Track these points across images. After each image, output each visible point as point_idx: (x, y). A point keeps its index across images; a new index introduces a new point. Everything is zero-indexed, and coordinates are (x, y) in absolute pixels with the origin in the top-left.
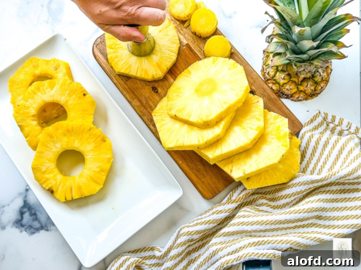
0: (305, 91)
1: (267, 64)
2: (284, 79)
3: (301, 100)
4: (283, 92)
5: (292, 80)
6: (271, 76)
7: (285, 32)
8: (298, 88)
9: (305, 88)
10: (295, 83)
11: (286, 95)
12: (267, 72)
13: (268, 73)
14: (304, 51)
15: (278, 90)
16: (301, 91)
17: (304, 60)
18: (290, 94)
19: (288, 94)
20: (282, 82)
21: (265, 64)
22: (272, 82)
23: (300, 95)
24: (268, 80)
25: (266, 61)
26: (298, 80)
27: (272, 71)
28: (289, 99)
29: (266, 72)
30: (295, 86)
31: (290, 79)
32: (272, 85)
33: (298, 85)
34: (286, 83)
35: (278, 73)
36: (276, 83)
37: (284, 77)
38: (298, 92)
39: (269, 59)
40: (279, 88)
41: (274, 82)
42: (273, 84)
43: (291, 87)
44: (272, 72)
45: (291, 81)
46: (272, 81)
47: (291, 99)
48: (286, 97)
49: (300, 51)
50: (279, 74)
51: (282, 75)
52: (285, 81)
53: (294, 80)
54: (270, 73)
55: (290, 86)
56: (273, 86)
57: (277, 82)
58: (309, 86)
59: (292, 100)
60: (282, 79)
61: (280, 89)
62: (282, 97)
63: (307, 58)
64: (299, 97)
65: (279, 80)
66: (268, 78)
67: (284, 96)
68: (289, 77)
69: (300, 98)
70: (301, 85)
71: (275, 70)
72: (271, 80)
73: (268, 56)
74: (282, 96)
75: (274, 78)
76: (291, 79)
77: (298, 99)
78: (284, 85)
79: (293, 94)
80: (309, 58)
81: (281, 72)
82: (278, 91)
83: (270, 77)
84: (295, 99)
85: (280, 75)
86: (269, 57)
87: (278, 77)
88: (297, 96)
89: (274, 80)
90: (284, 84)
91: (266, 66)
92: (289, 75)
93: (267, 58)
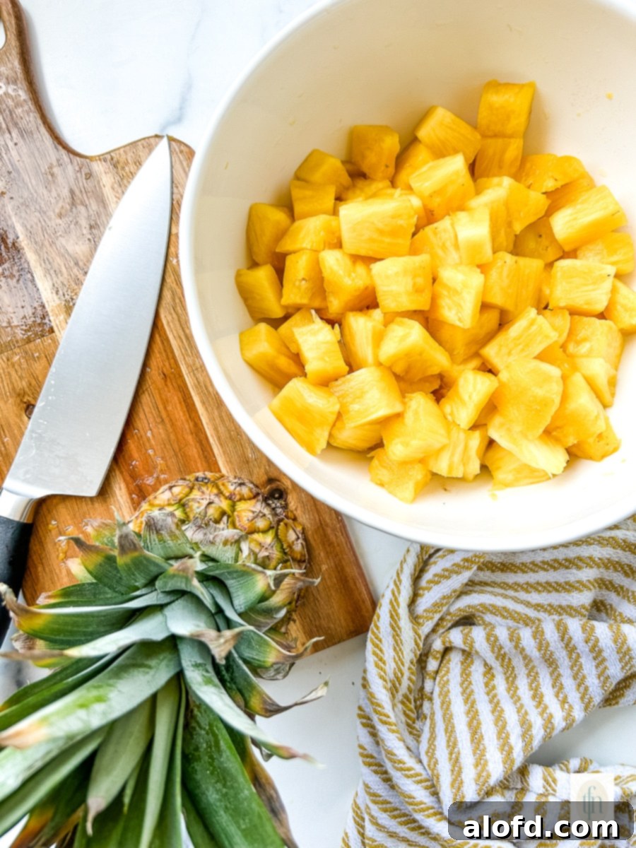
0: (217, 495)
8: (234, 509)
9: (216, 500)
16: (228, 498)
18: (258, 501)
23: (235, 489)
30: (237, 516)
33: (229, 516)
36: (282, 544)
38: (237, 499)
40: (280, 527)
57: (279, 544)
58: (205, 502)
61: (278, 525)
70: (223, 513)
78: (265, 529)
79: (250, 499)
89: (285, 553)
90: (264, 532)
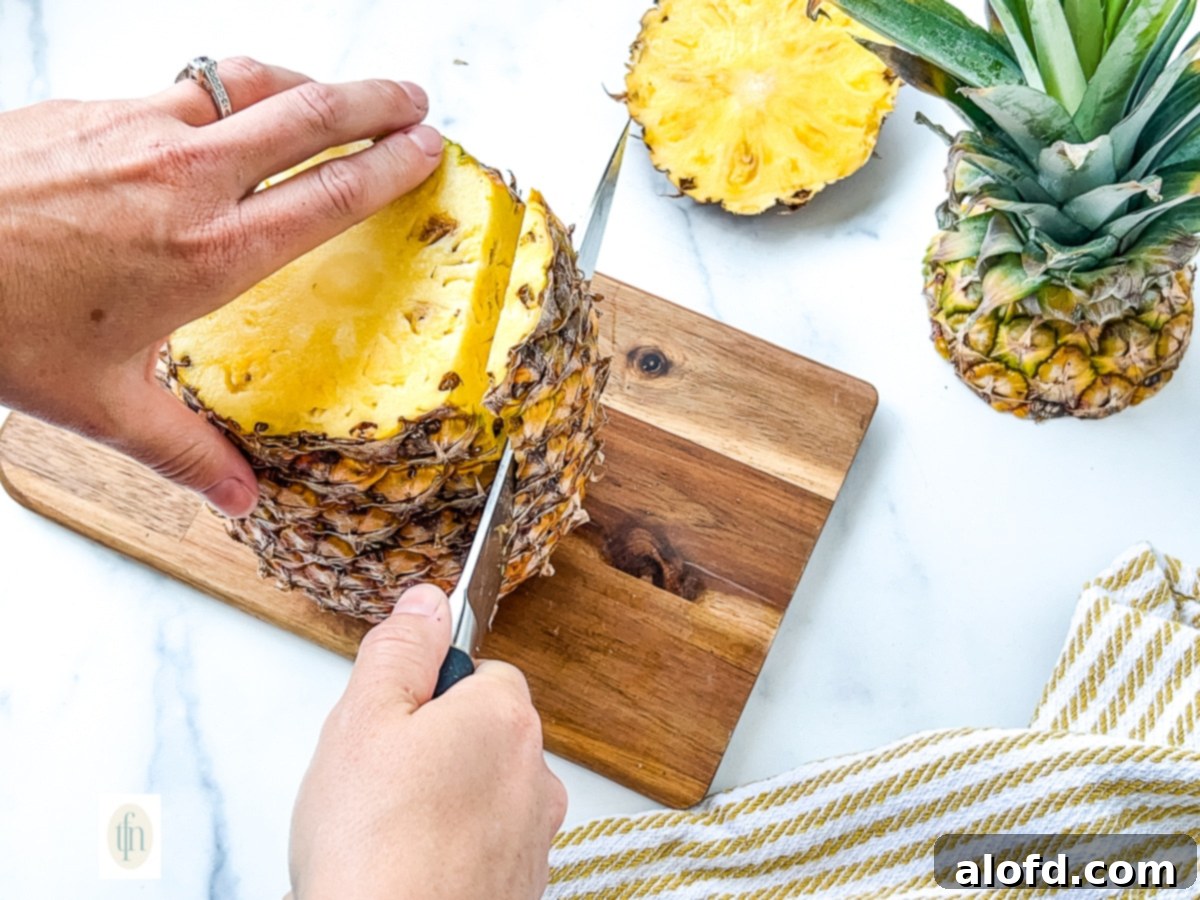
0: (1125, 370)
1: (949, 306)
2: (1034, 346)
3: (1117, 409)
4: (1044, 398)
5: (1065, 344)
6: (981, 348)
7: (1009, 173)
8: (1094, 367)
9: (1122, 362)
10: (1077, 352)
11: (1054, 404)
12: (960, 336)
13: (966, 337)
14: (1094, 227)
15: (1020, 393)
16: (1110, 375)
17: (1100, 257)
18: (1072, 398)
19: (1064, 396)
20: (1029, 359)
21: (940, 309)
22: (992, 367)
23: (1109, 392)
24: (971, 365)
25: (943, 296)
26: (1087, 336)
27: (978, 327)
28: (1071, 414)
29: (955, 339)
30: (1083, 360)
31: (1056, 342)
32: (995, 380)
33: (1093, 354)
34: (1043, 358)
35: (1003, 330)
36: (1006, 366)
37: (1032, 339)
38: (1099, 382)
39: (953, 286)
40: (1024, 385)
41: (997, 365)
42: (996, 373)
43: (1070, 371)
44: (980, 331)
45: (1063, 349)
46: (988, 365)
47: (1080, 412)
48: (1056, 410)
49: (1078, 228)
50: (1008, 333)
51: (1021, 335)
52: (1043, 353)
53: (1071, 342)
54: (973, 337)
55: (1064, 366)
56: (998, 384)
57: (1012, 364)
58: (1133, 349)
59: (1082, 418)
60: (1026, 348)
61: (1028, 386)
62: (1043, 414)
63: (1110, 247)
64: (1107, 401)
65: (1017, 356)
66: (971, 359)
67: (1048, 408)
68: (1052, 334)
69: (1113, 403)
70: (1102, 352)
71: (990, 323)
72: (984, 362)
73: (942, 279)
74: (1043, 409)
75: (994, 354)
76: (1059, 342)
77: (1108, 406)
78: (1041, 369)
79: (1083, 393)
80: (1114, 248)
81: (1013, 323)
82: (1023, 396)
83: (979, 351)
84: (1094, 410)
85: (1014, 334)
86: (948, 280)
87: (1009, 344)
88: (1098, 397)
89: (997, 359)
90: (1040, 364)
91: (949, 315)
92: (1047, 327)
93: (940, 287)
